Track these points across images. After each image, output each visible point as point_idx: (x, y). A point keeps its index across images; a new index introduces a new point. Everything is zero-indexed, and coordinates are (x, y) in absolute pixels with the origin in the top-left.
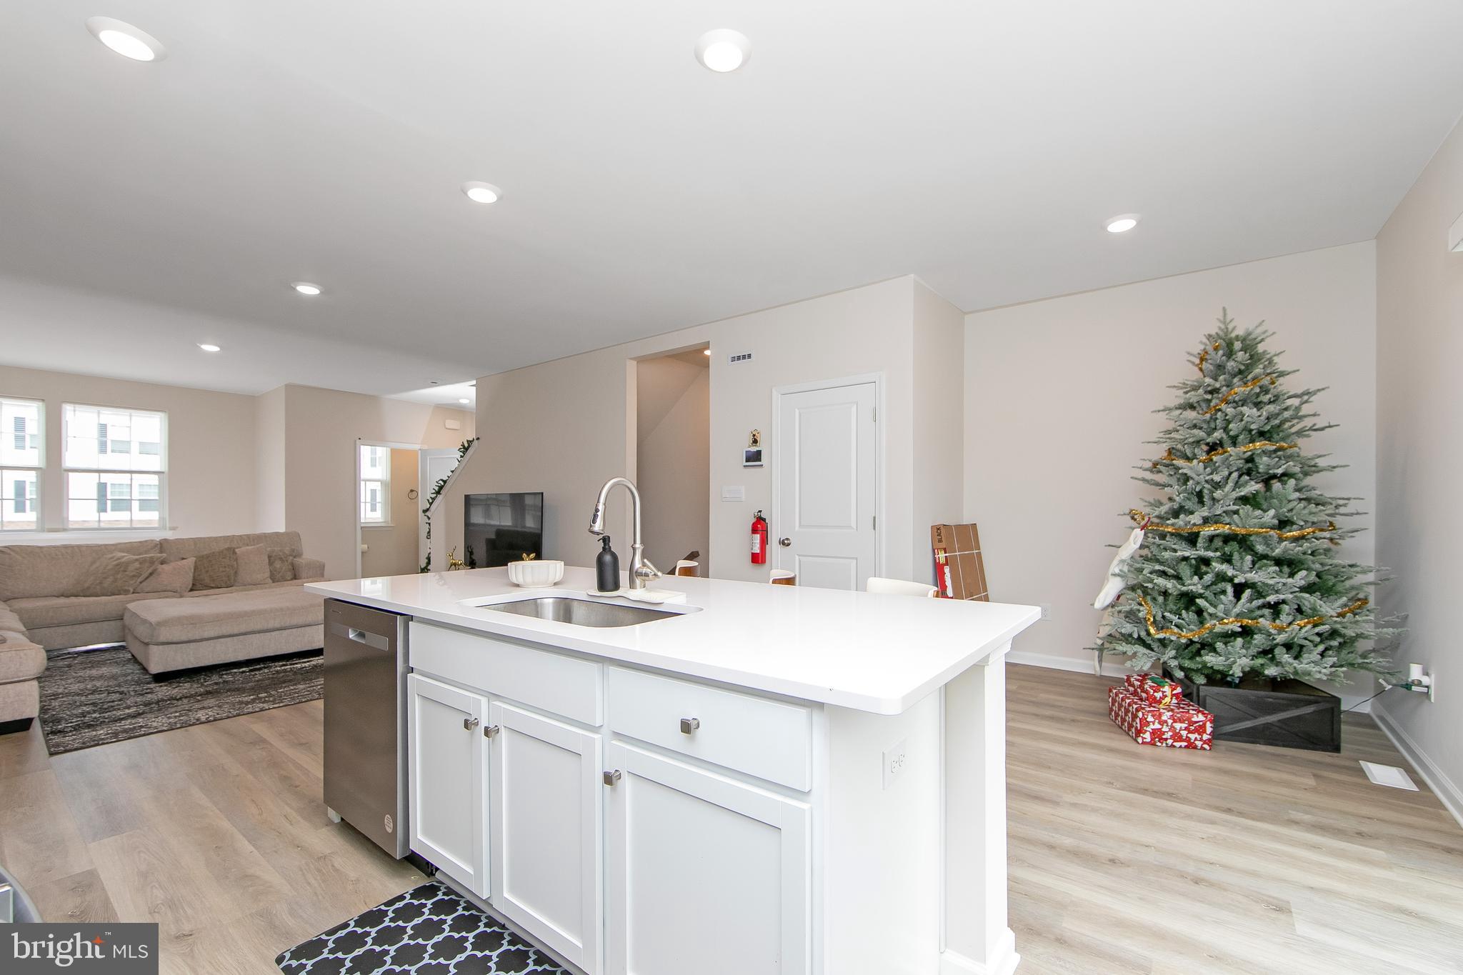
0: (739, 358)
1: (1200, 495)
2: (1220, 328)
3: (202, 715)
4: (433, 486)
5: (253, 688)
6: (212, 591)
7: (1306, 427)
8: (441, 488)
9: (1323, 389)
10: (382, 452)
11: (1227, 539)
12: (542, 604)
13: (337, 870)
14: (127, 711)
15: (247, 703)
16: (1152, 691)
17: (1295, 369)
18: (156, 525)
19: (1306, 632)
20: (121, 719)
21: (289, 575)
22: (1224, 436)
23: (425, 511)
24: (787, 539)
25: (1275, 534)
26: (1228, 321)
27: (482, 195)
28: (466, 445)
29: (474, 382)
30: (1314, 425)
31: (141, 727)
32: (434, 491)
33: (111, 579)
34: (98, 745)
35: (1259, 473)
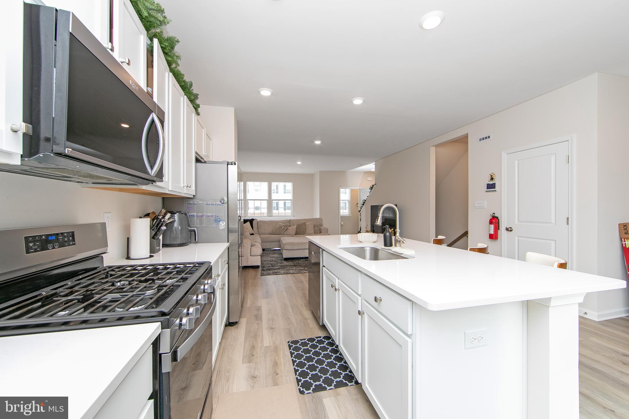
0: (483, 139)
3: (291, 271)
4: (362, 202)
5: (304, 266)
6: (300, 235)
8: (364, 203)
10: (348, 191)
12: (366, 249)
13: (308, 324)
14: (277, 267)
15: (302, 270)
18: (290, 215)
20: (275, 269)
21: (319, 232)
23: (359, 211)
24: (510, 228)
27: (358, 102)
28: (372, 187)
29: (374, 163)
31: (278, 272)
32: (362, 204)
33: (278, 230)
34: (269, 275)
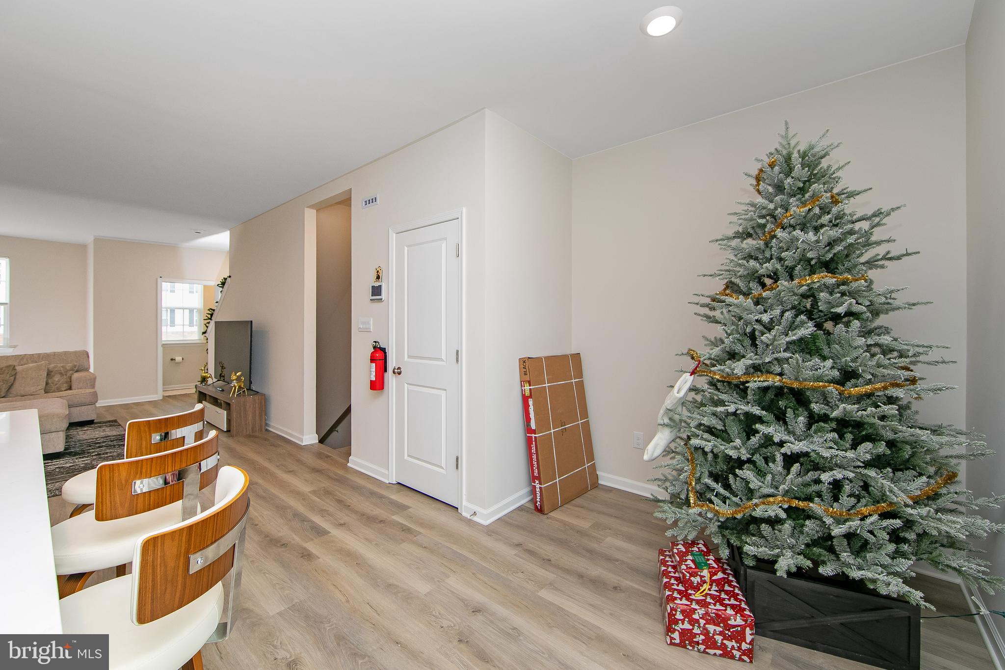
0: (369, 202)
1: (753, 337)
2: (781, 144)
7: (878, 255)
8: (212, 315)
9: (898, 208)
10: (191, 288)
11: (780, 392)
16: (688, 575)
17: (868, 188)
19: (872, 523)
22: (778, 266)
23: (204, 333)
24: (399, 368)
25: (834, 390)
26: (790, 135)
28: (224, 281)
29: (229, 232)
30: (888, 253)
32: (207, 318)
35: (821, 311)
